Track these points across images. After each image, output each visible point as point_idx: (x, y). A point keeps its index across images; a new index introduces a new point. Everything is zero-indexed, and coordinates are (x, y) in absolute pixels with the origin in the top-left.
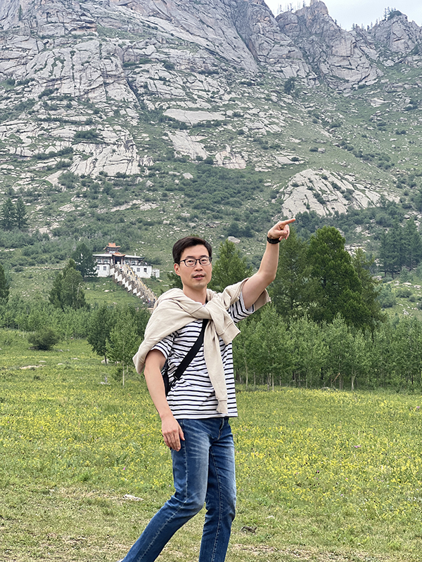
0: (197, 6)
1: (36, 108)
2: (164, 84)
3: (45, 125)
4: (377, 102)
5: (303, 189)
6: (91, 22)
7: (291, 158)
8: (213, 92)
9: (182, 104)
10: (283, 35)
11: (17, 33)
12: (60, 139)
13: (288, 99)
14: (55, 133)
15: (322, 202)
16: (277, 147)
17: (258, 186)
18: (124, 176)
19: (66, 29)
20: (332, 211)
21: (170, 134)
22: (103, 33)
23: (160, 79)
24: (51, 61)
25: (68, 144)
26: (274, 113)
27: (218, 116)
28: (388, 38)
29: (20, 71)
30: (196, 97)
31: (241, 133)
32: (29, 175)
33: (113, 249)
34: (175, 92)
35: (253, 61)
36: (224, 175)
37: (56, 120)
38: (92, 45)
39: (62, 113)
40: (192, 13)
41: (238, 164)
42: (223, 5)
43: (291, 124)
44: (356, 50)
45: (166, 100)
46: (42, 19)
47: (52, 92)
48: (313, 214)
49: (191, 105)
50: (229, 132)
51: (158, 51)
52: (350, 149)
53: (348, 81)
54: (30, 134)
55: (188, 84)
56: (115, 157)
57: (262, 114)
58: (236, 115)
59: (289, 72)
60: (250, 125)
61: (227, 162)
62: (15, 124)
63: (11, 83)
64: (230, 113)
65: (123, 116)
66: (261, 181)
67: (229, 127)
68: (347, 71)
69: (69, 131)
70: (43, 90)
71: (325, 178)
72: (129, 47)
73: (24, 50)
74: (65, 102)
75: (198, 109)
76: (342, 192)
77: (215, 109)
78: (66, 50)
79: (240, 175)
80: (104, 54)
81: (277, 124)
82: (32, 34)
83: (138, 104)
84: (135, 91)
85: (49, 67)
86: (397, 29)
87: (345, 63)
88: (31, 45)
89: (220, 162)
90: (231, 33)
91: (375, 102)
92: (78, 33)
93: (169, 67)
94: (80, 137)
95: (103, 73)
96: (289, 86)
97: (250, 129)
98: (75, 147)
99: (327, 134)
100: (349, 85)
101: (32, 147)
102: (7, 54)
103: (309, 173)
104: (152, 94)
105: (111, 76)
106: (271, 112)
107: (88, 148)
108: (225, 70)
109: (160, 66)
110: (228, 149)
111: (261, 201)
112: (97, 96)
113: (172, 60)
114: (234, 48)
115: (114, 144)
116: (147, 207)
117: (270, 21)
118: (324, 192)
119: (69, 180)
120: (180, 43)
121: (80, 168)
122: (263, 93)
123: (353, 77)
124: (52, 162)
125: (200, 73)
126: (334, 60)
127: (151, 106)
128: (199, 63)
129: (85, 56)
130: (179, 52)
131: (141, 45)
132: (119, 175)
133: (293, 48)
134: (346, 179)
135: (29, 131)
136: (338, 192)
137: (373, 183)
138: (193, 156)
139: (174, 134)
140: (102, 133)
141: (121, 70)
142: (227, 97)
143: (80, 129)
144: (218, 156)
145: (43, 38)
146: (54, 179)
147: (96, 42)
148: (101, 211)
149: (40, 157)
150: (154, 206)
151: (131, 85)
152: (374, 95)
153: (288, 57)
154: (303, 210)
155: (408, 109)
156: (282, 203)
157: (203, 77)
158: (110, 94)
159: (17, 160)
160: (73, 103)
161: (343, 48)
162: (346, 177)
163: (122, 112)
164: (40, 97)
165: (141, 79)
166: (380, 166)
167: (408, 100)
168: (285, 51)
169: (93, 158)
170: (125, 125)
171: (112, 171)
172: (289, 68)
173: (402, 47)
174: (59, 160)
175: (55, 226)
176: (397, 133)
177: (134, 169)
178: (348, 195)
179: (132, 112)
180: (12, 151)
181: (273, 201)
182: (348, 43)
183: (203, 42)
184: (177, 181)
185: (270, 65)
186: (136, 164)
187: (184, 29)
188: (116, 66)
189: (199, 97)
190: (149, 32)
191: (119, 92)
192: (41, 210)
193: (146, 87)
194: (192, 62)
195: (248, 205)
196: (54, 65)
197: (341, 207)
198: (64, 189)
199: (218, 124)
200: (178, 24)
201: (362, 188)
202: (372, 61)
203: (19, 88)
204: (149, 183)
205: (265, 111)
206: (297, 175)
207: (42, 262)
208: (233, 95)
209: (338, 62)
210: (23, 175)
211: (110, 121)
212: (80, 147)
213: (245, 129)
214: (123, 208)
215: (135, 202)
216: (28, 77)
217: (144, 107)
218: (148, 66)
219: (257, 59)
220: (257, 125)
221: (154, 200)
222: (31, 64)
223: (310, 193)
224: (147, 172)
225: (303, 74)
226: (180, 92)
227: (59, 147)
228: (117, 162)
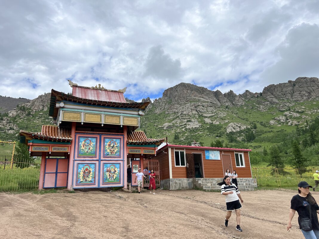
0: (208, 94)
1: (179, 117)
3: (181, 120)
4: (245, 108)
5: (231, 127)
6: (188, 100)
7: (228, 121)
8: (212, 110)
9: (206, 113)
10: (225, 98)
11: (175, 104)
12: (184, 122)
13: (227, 109)
14: (183, 121)
15: (234, 129)
16: (225, 119)
17: (222, 127)
18: (196, 128)
19: (184, 102)
22: (191, 102)
23: (202, 109)
26: (224, 113)
27: (213, 114)
28: (246, 95)
29: (176, 111)
31: (218, 117)
32: (179, 129)
33: (194, 142)
34: (205, 111)
36: (215, 126)
37: (183, 119)
38: (189, 104)
39: (184, 117)
40: (207, 96)
41: (218, 123)
42: (213, 94)
43: (228, 114)
44: (240, 99)
45: (203, 113)
46: (180, 101)
47: (182, 114)
48: (233, 132)
49: (208, 113)
50: (216, 117)
51: (201, 104)
52: (240, 118)
55: (207, 109)
56: (194, 124)
58: (217, 114)
59: (227, 104)
62: (176, 120)
63: (175, 113)
64: (215, 113)
68: (238, 103)
69: (186, 120)
71: (235, 124)
72: (196, 104)
73: (177, 107)
74: (185, 115)
76: (238, 127)
77: (213, 113)
78: (184, 106)
79: (218, 125)
80: (191, 106)
81: (225, 115)
82: (178, 104)
83: (198, 114)
84: (197, 112)
86: (248, 94)
90: (215, 98)
92: (186, 102)
93: (203, 106)
94: (188, 121)
95: (191, 109)
96: (227, 107)
98: (187, 123)
99: (235, 115)
101: (179, 124)
102: (174, 108)
103: (232, 124)
104: (200, 112)
105: (193, 109)
107: (189, 123)
108: (214, 106)
109: (202, 106)
110: (216, 120)
111: (222, 130)
112: (190, 113)
114: (216, 101)
115: (194, 122)
116: (201, 133)
117: (222, 95)
118: (235, 127)
119: (186, 129)
120: (205, 102)
121: (188, 127)
122: (222, 109)
123: (240, 104)
124: (183, 126)
126: (236, 101)
127: (200, 114)
128: (209, 105)
129: (188, 106)
130: (205, 103)
131: (198, 103)
132: (195, 128)
135: (179, 121)
137: (245, 124)
138: (209, 123)
139: (205, 119)
140: (192, 120)
142: (215, 111)
144: (214, 122)
145: (180, 104)
146: (183, 129)
148: (192, 135)
149: (181, 126)
151: (196, 111)
152: (244, 107)
153: (226, 102)
154: (231, 131)
155: (251, 109)
156: (226, 130)
157: (210, 107)
159: (177, 127)
161: (237, 99)
162: (239, 123)
163: (195, 116)
164: (180, 115)
165: (198, 109)
166: (246, 121)
167: (251, 107)
168: (226, 100)
169: (190, 125)
170: (196, 118)
171: (194, 127)
173: (249, 97)
175: (184, 138)
176: (250, 114)
178: (240, 127)
179: (197, 116)
180: (176, 125)
182: (238, 97)
183: (209, 101)
184: (206, 128)
185: (223, 103)
186: (198, 125)
187: (206, 99)
188: (193, 107)
189: (209, 111)
190: (199, 101)
191: (194, 112)
192: (181, 135)
194: (207, 105)
195: (220, 131)
196: (182, 109)
197: (238, 130)
198: (185, 131)
199: (213, 116)
200: (204, 98)
201: (242, 125)
202: (243, 100)
204: (201, 128)
205: (222, 112)
206: (229, 124)
208: (216, 110)
211: (193, 118)
212: (188, 123)
213: (219, 116)
214: (196, 134)
215: (198, 132)
216: (178, 111)
218: (199, 107)
219: (220, 103)
220: (221, 115)
221: (202, 132)
222: (178, 109)
223: (232, 127)
224: (200, 126)
225: (230, 104)
226: (206, 111)
227: (184, 123)
228: (195, 125)
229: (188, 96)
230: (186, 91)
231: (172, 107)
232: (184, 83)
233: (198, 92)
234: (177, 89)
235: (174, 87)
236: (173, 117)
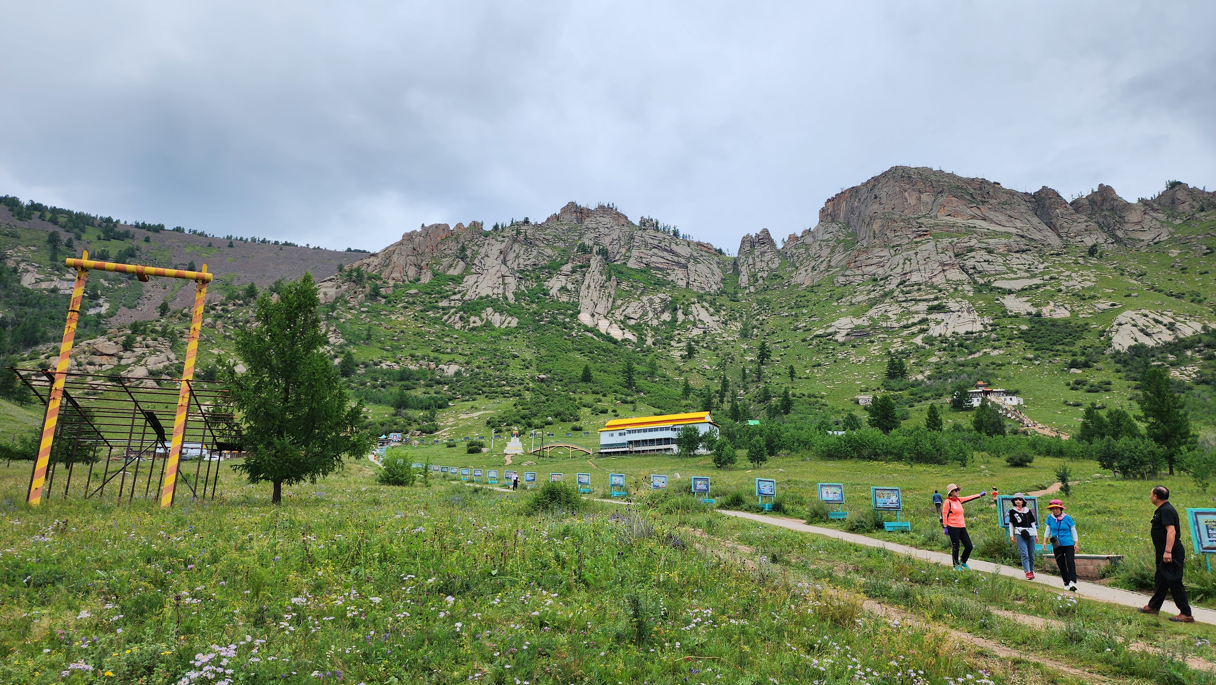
0: (1005, 206)
1: (895, 294)
2: (989, 264)
3: (904, 304)
4: (1175, 253)
5: (1129, 326)
6: (927, 231)
7: (1109, 304)
8: (1029, 264)
9: (1006, 276)
10: (1079, 215)
11: (874, 247)
12: (917, 313)
13: (1094, 260)
14: (913, 309)
15: (1148, 335)
16: (1093, 297)
17: (1085, 328)
18: (972, 333)
19: (909, 238)
20: (1159, 341)
21: (1001, 299)
22: (936, 237)
23: (985, 261)
24: (902, 261)
25: (922, 316)
26: (1085, 272)
27: (1037, 281)
28: (1173, 202)
29: (881, 271)
30: (1016, 270)
31: (1060, 291)
32: (899, 340)
33: (981, 386)
34: (998, 268)
35: (1056, 237)
36: (1054, 323)
37: (911, 300)
38: (931, 246)
39: (916, 295)
40: (1002, 212)
41: (1062, 314)
42: (1024, 203)
43: (1101, 279)
44: (1147, 216)
45: (993, 275)
46: (890, 234)
47: (905, 282)
48: (1143, 346)
49: (1013, 276)
50: (1049, 291)
51: (980, 242)
52: (1160, 291)
53: (1143, 241)
54: (895, 312)
55: (1008, 262)
56: (961, 320)
57: (1074, 275)
58: (1051, 278)
59: (1089, 241)
60: (1066, 284)
61: (1053, 313)
62: (882, 307)
63: (875, 280)
64: (1047, 277)
65: (962, 291)
66: (1087, 324)
67: (1048, 288)
68: (1140, 233)
69: (923, 307)
70: (899, 281)
71: (1146, 316)
72: (957, 243)
73: (881, 257)
74: (916, 287)
75: (1019, 278)
76: (1165, 325)
77: (1034, 276)
78: (912, 252)
79: (1066, 323)
80: (940, 250)
81: (1089, 280)
82: (885, 246)
83: (970, 281)
84: (967, 273)
85: (901, 266)
86: (1180, 195)
87: (1138, 227)
88: (885, 253)
89: (1047, 314)
90: (1035, 220)
91: (1172, 253)
92: (918, 240)
93: (990, 252)
94: (931, 309)
95: (941, 263)
96: (1092, 251)
97: (1067, 287)
98: (929, 317)
99: (1136, 282)
100: (1145, 243)
101: (898, 321)
102: (869, 262)
103: (1129, 314)
104: (980, 272)
105: (947, 265)
106: (1081, 272)
107: (940, 316)
108: (1036, 247)
109: (983, 252)
110: (1052, 304)
111: (1090, 339)
112: (939, 280)
113: (992, 247)
114: (1040, 231)
115: (959, 311)
116: (995, 353)
117: (1066, 207)
118: (1147, 327)
119: (930, 341)
120: (996, 234)
121: (935, 331)
122: (1071, 259)
123: (1147, 237)
124: (915, 329)
125: (1015, 252)
126: (1129, 227)
127: (981, 281)
128: (1014, 245)
129: (926, 254)
130: (997, 240)
131: (966, 240)
132: (967, 333)
133: (1090, 223)
134: (1166, 315)
135: (894, 311)
136: (1161, 326)
137: (1191, 315)
138: (1025, 313)
139: (1004, 298)
140: (948, 304)
141: (954, 259)
142: (1041, 266)
143: (931, 304)
144: (1044, 311)
145: (893, 247)
146: (918, 340)
147: (933, 243)
148: (961, 359)
149: (906, 327)
150: (1002, 352)
151: (963, 268)
152: (1169, 248)
153: (1086, 230)
154: (1133, 343)
155: (1206, 254)
156: (1111, 339)
157: (1018, 255)
158: (948, 277)
159: (889, 330)
160: (921, 287)
161: (1133, 217)
162: (1165, 313)
163: (960, 288)
164: (897, 287)
165: (970, 263)
166: (1192, 301)
167: (1204, 247)
168: (1083, 226)
169: (945, 322)
170: (964, 297)
171: (961, 331)
172: (1088, 238)
173: (1188, 208)
174: (919, 327)
175: (927, 373)
176: (1201, 274)
177: (978, 327)
178: (1171, 327)
179: (967, 287)
180: (884, 325)
181: (1102, 338)
182: (1139, 212)
183: (1014, 231)
184: (1015, 332)
185: (1071, 238)
186: (979, 323)
187: (997, 224)
188: (950, 257)
189: (1018, 269)
190: (970, 230)
191: (955, 274)
192: (914, 363)
193: (974, 268)
194: (1006, 245)
195: (1080, 343)
196: (904, 263)
197: (1167, 337)
198: (927, 347)
199: (1038, 287)
200: (991, 221)
201: (1182, 320)
202: (1162, 222)
203: (882, 282)
204: (994, 336)
205: (1076, 272)
206: (1119, 316)
207: (927, 399)
208: (1046, 264)
209: (1131, 227)
210: (895, 340)
211: (952, 296)
212: (933, 316)
213: (1063, 288)
214: (977, 355)
215: (985, 350)
216: (887, 274)
217: (975, 282)
218: (973, 254)
219: (1059, 236)
220: (1071, 283)
221: (1000, 348)
222: (888, 265)
223: (1135, 329)
224: (990, 328)
225: (1101, 241)
226: (1003, 268)
227: (917, 318)
228: (964, 324)
229: (924, 216)
230: (916, 195)
231: (860, 258)
232: (904, 169)
233: (960, 198)
234: (876, 191)
235: (865, 185)
236: (869, 294)
